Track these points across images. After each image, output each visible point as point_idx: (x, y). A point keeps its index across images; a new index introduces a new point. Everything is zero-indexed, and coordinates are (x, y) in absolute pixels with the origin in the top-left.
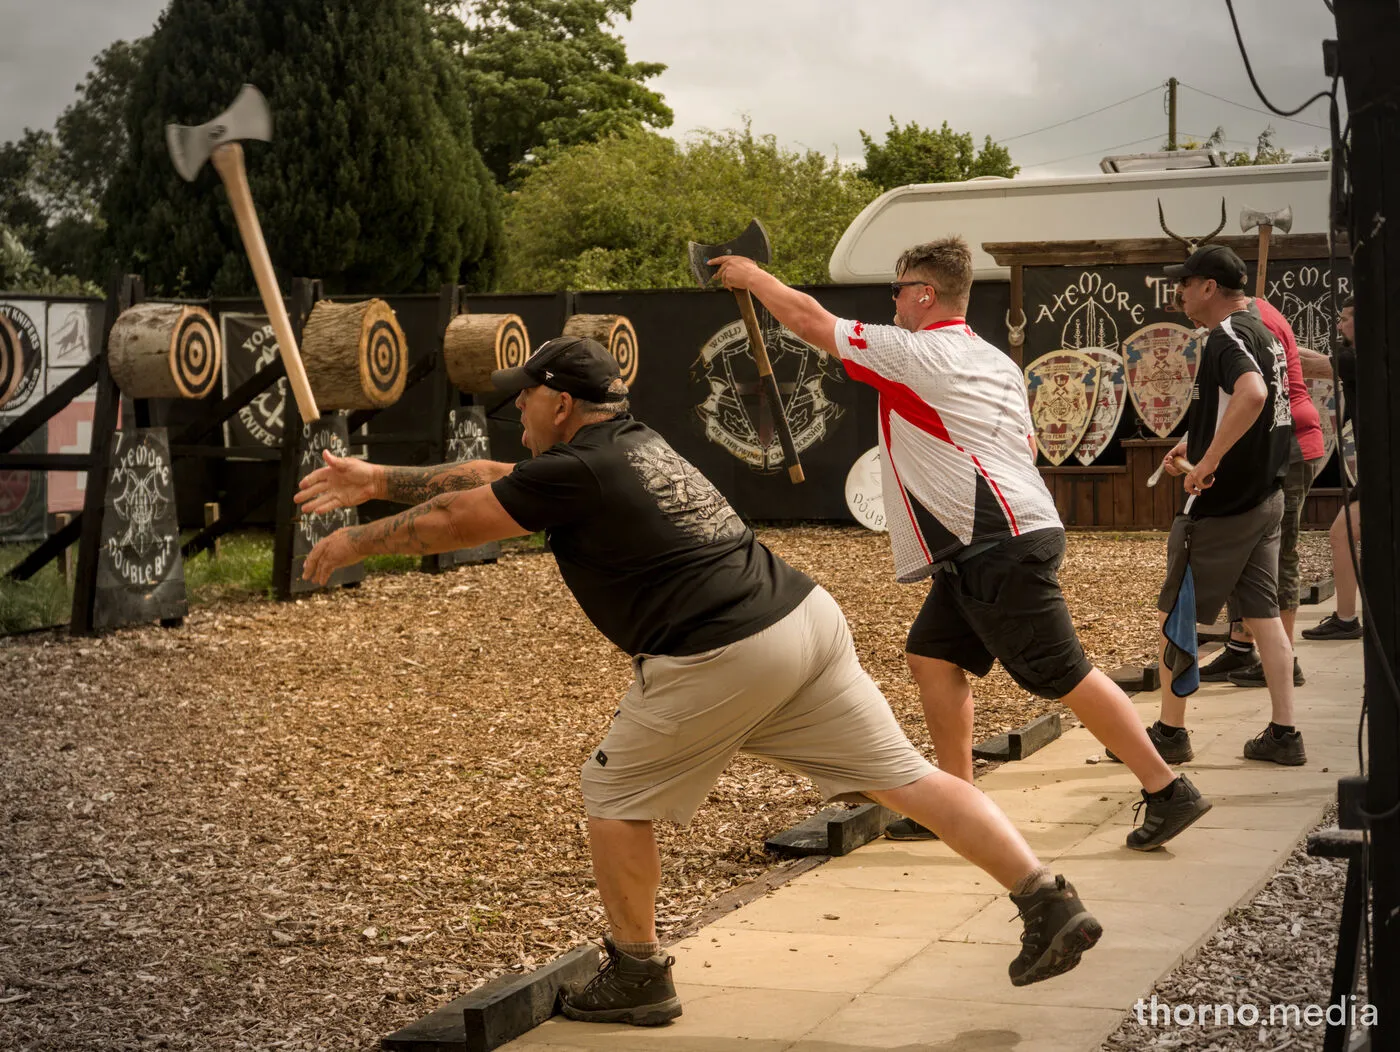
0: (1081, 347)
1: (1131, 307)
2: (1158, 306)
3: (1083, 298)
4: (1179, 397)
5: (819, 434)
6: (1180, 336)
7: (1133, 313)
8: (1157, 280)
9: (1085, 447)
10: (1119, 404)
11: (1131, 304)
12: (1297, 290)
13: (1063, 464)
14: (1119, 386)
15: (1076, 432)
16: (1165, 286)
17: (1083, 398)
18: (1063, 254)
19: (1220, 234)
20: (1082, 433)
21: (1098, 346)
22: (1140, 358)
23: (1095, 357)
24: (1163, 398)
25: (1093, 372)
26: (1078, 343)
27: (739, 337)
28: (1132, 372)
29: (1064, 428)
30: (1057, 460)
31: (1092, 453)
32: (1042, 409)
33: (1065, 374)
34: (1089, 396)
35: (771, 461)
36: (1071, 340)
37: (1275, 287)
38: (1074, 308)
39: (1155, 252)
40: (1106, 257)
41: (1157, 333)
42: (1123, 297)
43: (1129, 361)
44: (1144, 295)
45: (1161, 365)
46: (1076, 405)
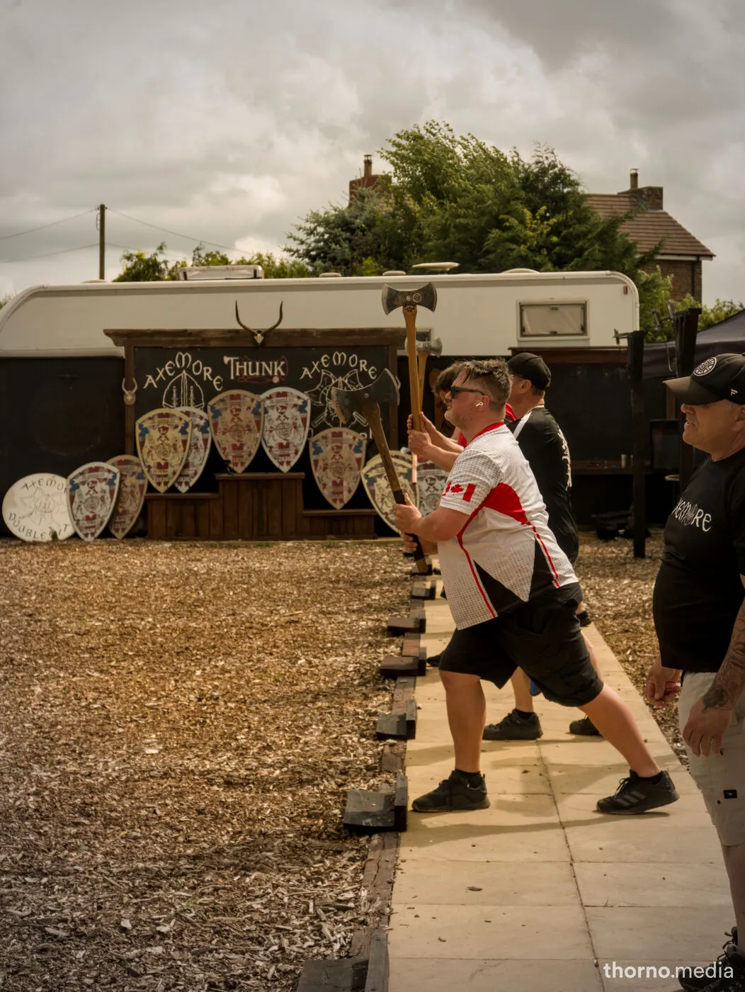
0: (179, 405)
1: (213, 378)
2: (232, 378)
3: (178, 371)
4: (250, 444)
6: (249, 400)
7: (215, 383)
8: (232, 359)
9: (182, 479)
10: (206, 448)
11: (213, 376)
12: (332, 368)
13: (167, 492)
14: (206, 435)
15: (175, 469)
16: (238, 363)
17: (180, 443)
18: (164, 339)
19: (278, 327)
20: (179, 469)
21: (189, 405)
22: (221, 415)
23: (187, 413)
24: (238, 444)
25: (186, 424)
26: (175, 403)
28: (216, 425)
29: (166, 466)
30: (162, 489)
31: (187, 483)
32: (149, 452)
33: (166, 426)
34: (184, 442)
36: (169, 401)
37: (316, 366)
38: (171, 378)
39: (231, 339)
40: (196, 342)
41: (232, 397)
42: (208, 371)
43: (213, 417)
44: (222, 370)
45: (236, 420)
46: (175, 449)
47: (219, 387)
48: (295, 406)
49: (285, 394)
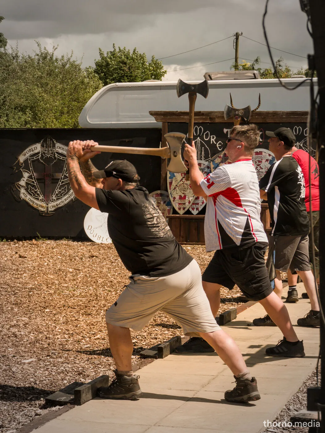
1: (217, 142)
3: (195, 138)
5: (72, 197)
7: (217, 145)
8: (229, 130)
9: (194, 206)
11: (217, 141)
13: (184, 214)
15: (190, 199)
18: (186, 117)
19: (258, 110)
20: (192, 200)
21: (201, 160)
27: (36, 151)
29: (185, 197)
30: (181, 212)
31: (198, 209)
32: (175, 188)
35: (50, 209)
40: (206, 119)
42: (213, 138)
44: (222, 137)
46: (191, 187)
47: (220, 147)
48: (267, 160)
49: (261, 153)
